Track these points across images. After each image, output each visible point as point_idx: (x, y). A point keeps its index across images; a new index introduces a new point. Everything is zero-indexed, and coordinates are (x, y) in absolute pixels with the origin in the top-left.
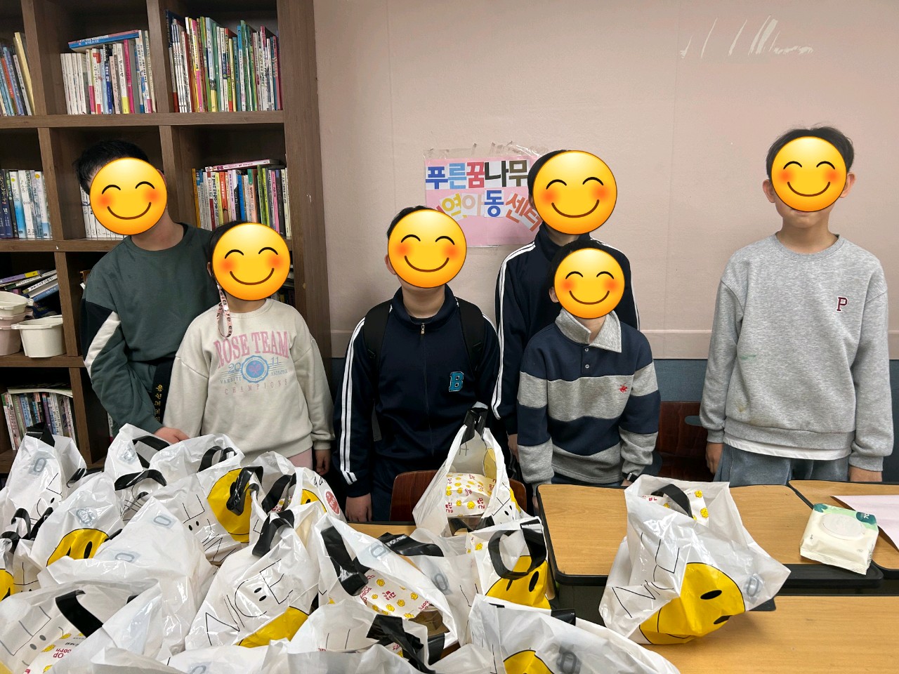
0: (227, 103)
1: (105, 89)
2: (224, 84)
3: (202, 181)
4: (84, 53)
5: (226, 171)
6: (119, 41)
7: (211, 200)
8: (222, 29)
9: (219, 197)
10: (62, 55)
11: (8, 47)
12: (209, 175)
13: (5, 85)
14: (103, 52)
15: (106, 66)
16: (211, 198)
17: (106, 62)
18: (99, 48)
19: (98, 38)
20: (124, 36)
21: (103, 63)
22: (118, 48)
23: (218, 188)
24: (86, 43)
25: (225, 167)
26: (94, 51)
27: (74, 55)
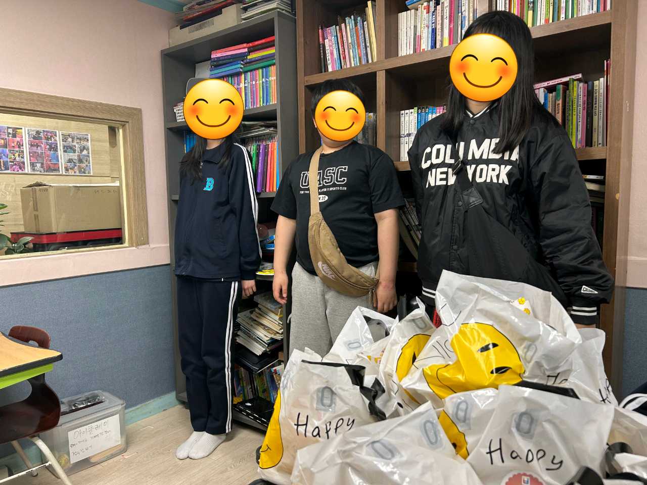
0: (543, 19)
1: (430, 35)
2: (542, 3)
4: (417, 8)
10: (400, 14)
11: (362, 17)
13: (356, 47)
14: (432, 3)
15: (433, 15)
17: (434, 12)
18: (429, 1)
21: (431, 13)
26: (425, 4)
27: (409, 12)
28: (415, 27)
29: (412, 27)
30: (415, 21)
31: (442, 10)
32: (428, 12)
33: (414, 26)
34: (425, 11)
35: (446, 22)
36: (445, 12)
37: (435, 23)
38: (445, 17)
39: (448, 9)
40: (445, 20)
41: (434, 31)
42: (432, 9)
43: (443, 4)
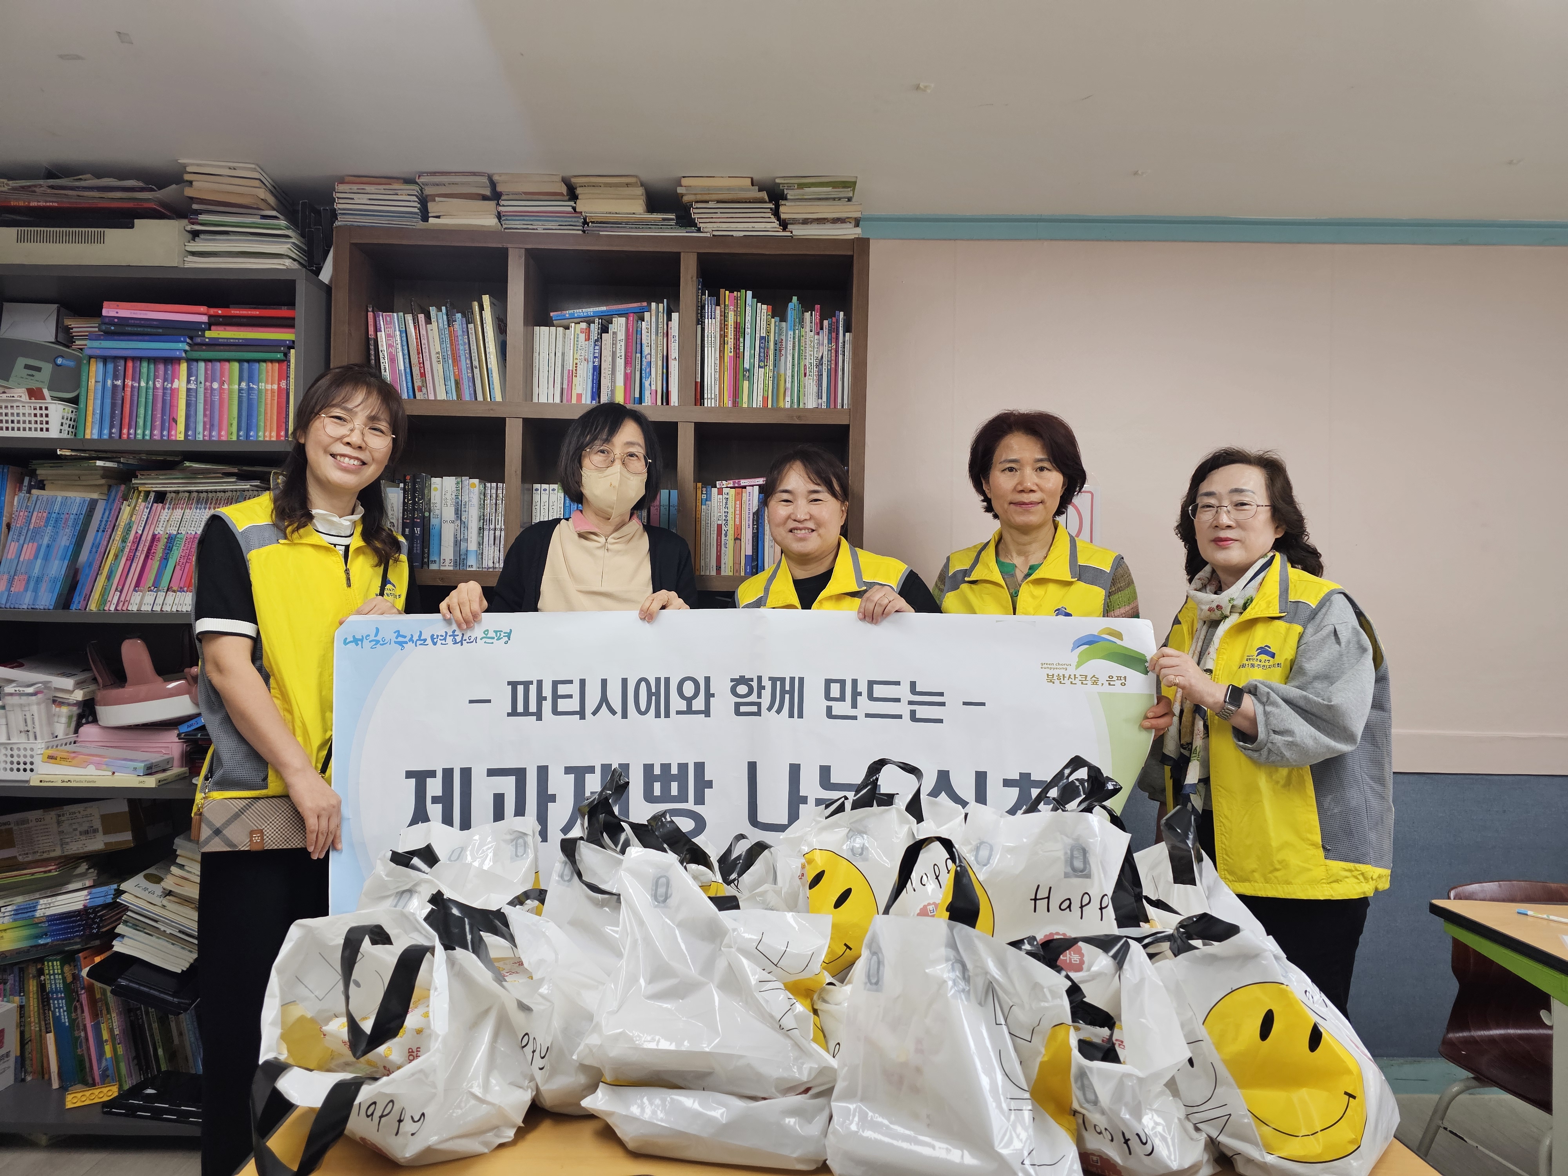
0: (760, 398)
1: (590, 375)
2: (760, 374)
3: (709, 499)
4: (567, 328)
5: (745, 487)
6: (620, 315)
7: (719, 527)
8: (765, 307)
9: (731, 522)
10: (537, 329)
11: (464, 315)
12: (720, 492)
13: (450, 361)
14: (595, 328)
15: (596, 345)
16: (720, 522)
17: (596, 341)
18: (589, 323)
19: (591, 309)
20: (628, 309)
21: (592, 342)
22: (619, 324)
23: (731, 510)
24: (576, 315)
25: (743, 482)
26: (584, 325)
27: (553, 329)
28: (564, 355)
29: (560, 355)
30: (564, 345)
31: (613, 344)
32: (588, 339)
33: (562, 353)
34: (582, 337)
35: (620, 363)
36: (618, 347)
37: (600, 358)
38: (618, 355)
39: (623, 344)
40: (618, 360)
41: (597, 371)
42: (594, 335)
43: (614, 333)
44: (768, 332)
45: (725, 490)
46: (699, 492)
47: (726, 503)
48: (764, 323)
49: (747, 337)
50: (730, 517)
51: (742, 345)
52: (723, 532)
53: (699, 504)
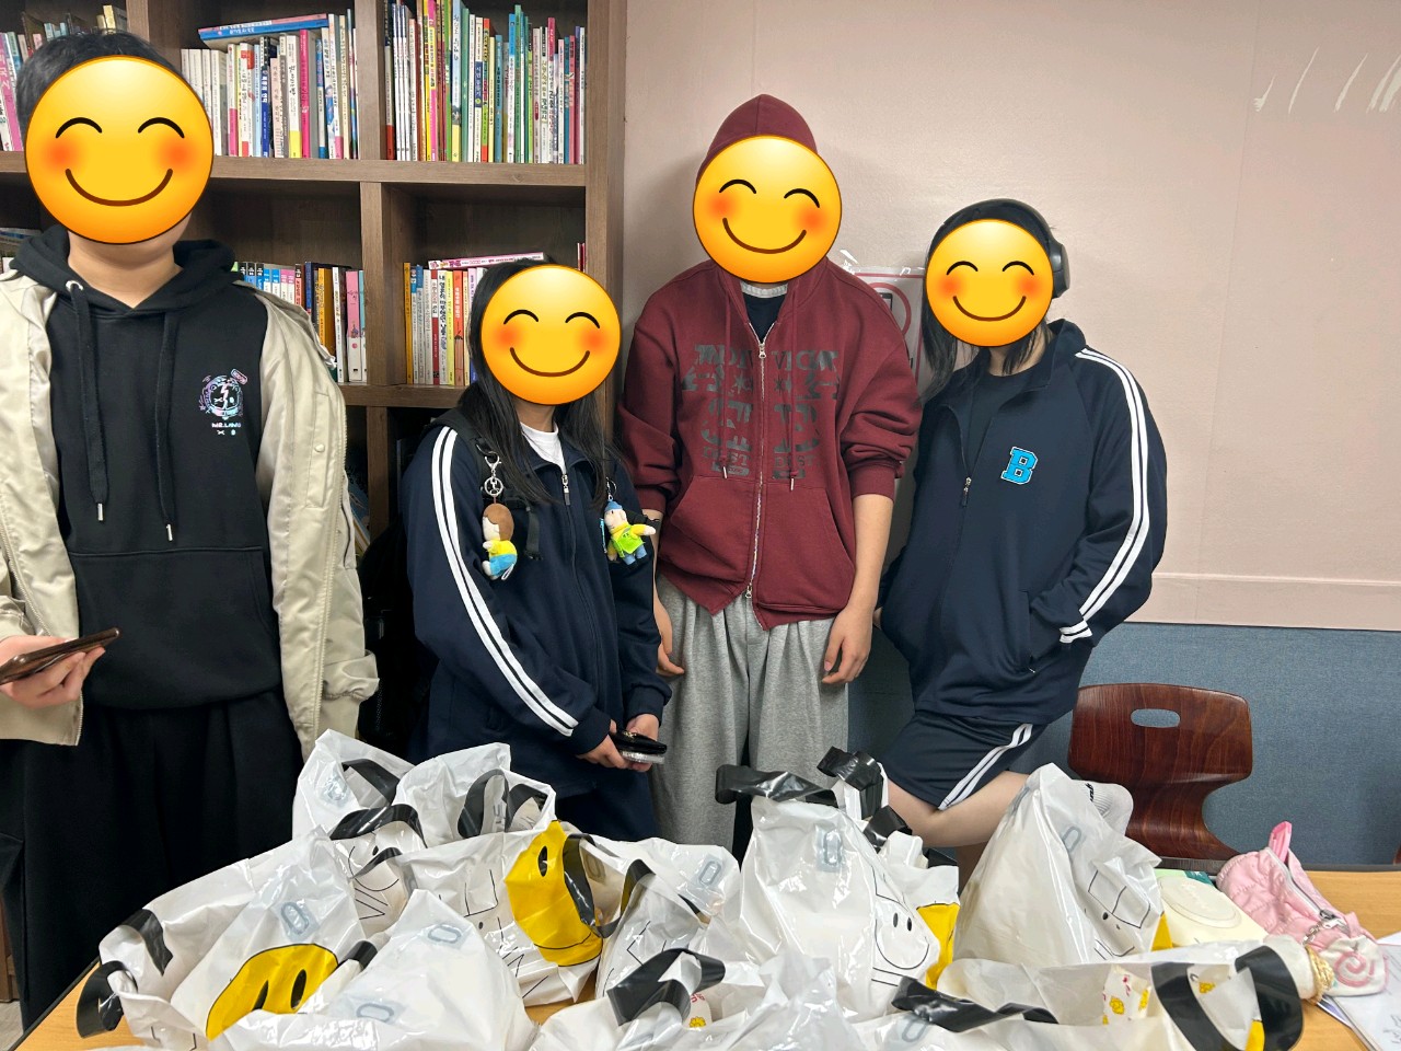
0: (478, 149)
1: (259, 115)
2: (475, 116)
3: (420, 284)
5: (466, 269)
6: (290, 32)
7: (435, 321)
8: (480, 20)
9: (450, 316)
12: (434, 276)
14: (260, 50)
15: (263, 75)
16: (435, 315)
17: (264, 68)
19: (253, 24)
20: (300, 24)
21: (258, 70)
22: (288, 44)
23: (449, 299)
24: (231, 32)
25: (464, 263)
27: (206, 52)
28: (223, 88)
29: (217, 88)
30: (223, 75)
31: (284, 73)
32: (252, 66)
33: (221, 87)
34: (244, 62)
36: (289, 77)
37: (268, 92)
38: (290, 88)
39: (295, 72)
42: (260, 61)
43: (283, 58)
44: (487, 56)
45: (441, 273)
46: (407, 275)
47: (442, 290)
48: (480, 44)
49: (456, 64)
50: (449, 308)
51: (447, 74)
52: (440, 328)
53: (408, 291)
